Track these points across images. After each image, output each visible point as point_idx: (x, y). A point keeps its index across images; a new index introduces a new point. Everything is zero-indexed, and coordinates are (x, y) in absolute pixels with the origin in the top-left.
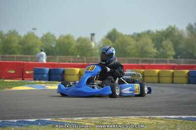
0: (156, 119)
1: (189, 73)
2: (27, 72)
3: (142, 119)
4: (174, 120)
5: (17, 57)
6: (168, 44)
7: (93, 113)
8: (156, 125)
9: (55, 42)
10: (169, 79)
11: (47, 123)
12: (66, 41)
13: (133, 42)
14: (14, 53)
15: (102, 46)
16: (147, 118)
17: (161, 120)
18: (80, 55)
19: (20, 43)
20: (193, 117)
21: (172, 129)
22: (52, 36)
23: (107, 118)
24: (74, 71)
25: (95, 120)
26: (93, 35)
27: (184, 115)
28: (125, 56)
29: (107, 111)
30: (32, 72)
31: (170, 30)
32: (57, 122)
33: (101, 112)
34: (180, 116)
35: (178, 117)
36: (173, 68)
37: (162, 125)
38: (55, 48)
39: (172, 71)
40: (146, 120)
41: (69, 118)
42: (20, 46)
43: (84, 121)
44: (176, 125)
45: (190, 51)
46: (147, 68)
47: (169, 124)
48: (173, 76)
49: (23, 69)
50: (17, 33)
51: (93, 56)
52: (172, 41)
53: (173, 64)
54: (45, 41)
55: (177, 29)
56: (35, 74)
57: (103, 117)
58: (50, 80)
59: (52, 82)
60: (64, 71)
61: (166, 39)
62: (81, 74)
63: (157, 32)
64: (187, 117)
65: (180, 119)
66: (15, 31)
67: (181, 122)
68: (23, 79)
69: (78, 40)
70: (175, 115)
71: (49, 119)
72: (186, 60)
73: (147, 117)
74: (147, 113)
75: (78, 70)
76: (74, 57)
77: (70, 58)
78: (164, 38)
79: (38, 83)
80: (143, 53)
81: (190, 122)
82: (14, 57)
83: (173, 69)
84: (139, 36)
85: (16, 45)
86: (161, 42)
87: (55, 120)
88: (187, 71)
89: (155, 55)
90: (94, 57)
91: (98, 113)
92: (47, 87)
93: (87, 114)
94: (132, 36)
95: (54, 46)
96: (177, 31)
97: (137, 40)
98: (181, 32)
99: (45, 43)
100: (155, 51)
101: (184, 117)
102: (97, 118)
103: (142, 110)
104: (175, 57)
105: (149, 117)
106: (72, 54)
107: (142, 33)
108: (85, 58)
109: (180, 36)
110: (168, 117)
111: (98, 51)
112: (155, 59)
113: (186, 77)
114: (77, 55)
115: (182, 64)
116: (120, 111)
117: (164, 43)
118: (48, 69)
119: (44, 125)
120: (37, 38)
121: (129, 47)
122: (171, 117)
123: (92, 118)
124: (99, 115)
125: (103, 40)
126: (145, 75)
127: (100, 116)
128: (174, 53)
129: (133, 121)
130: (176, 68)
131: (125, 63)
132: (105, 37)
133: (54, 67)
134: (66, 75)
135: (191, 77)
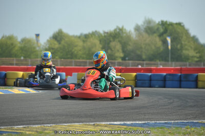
0: (100, 126)
1: (136, 75)
3: (86, 126)
4: (119, 126)
6: (116, 45)
7: (35, 120)
12: (9, 42)
15: (47, 47)
16: (91, 125)
17: (106, 126)
18: (25, 57)
20: (137, 122)
23: (49, 125)
24: (17, 74)
25: (36, 128)
26: (37, 35)
27: (129, 121)
28: (72, 58)
29: (51, 118)
31: (118, 30)
33: (44, 119)
34: (126, 122)
35: (122, 123)
39: (119, 74)
40: (89, 127)
41: (9, 127)
43: (25, 129)
45: (138, 52)
51: (38, 58)
52: (119, 41)
53: (120, 67)
55: (125, 30)
57: (45, 125)
60: (6, 74)
61: (114, 41)
63: (105, 33)
64: (131, 122)
65: (125, 125)
69: (23, 40)
70: (120, 121)
72: (134, 62)
73: (91, 123)
74: (92, 119)
75: (21, 73)
76: (17, 59)
77: (13, 60)
78: (112, 39)
80: (90, 54)
83: (120, 72)
84: (86, 37)
86: (109, 44)
91: (41, 120)
93: (28, 122)
94: (79, 37)
96: (125, 33)
97: (84, 41)
98: (130, 32)
101: (128, 123)
102: (39, 126)
103: (86, 116)
104: (124, 59)
105: (93, 123)
106: (16, 56)
107: (89, 34)
108: (30, 61)
109: (129, 37)
110: (112, 123)
113: (133, 80)
114: (20, 57)
115: (130, 67)
116: (64, 117)
117: (112, 44)
121: (76, 48)
122: (116, 123)
123: (34, 126)
124: (41, 122)
125: (48, 41)
127: (43, 124)
128: (122, 55)
129: (77, 128)
130: (123, 71)
131: (72, 65)
132: (50, 38)
134: (8, 79)
135: (138, 80)
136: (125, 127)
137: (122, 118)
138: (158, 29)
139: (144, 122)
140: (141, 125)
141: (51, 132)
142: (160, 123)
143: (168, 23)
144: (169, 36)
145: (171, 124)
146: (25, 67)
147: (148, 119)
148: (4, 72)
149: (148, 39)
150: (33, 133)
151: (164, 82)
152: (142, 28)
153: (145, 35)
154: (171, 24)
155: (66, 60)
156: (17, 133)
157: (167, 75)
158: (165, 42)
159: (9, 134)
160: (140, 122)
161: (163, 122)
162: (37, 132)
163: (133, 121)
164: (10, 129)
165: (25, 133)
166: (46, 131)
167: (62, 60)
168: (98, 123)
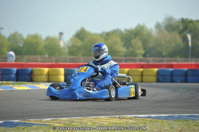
0: (126, 118)
1: (158, 71)
3: (112, 119)
4: (144, 119)
6: (137, 43)
7: (62, 113)
9: (22, 42)
10: (138, 78)
11: (15, 125)
12: (34, 41)
15: (70, 45)
16: (117, 118)
17: (131, 119)
18: (49, 55)
20: (162, 115)
22: (20, 35)
23: (76, 118)
24: (42, 71)
25: (64, 121)
26: (61, 34)
27: (153, 114)
29: (77, 111)
31: (139, 28)
32: (25, 123)
33: (70, 112)
34: (150, 115)
35: (147, 116)
36: (142, 67)
38: (23, 48)
39: (141, 70)
40: (115, 119)
41: (38, 119)
43: (53, 121)
44: (145, 124)
45: (159, 49)
47: (138, 123)
48: (142, 75)
51: (61, 55)
52: (141, 39)
53: (142, 63)
54: (12, 40)
55: (146, 27)
56: (2, 74)
57: (73, 118)
58: (17, 80)
59: (20, 82)
60: (32, 71)
61: (135, 38)
62: (50, 74)
63: (126, 30)
64: (156, 115)
65: (149, 117)
67: (150, 121)
69: (48, 39)
70: (145, 114)
71: (17, 121)
72: (155, 58)
73: (116, 116)
74: (117, 112)
75: (46, 70)
77: (38, 57)
78: (133, 37)
79: (5, 84)
81: (159, 120)
83: (142, 68)
84: (107, 35)
86: (130, 41)
87: (24, 122)
88: (156, 70)
89: (124, 54)
90: (62, 57)
91: (68, 113)
92: (14, 87)
93: (56, 115)
94: (101, 35)
95: (21, 45)
96: (146, 30)
97: (106, 39)
98: (151, 29)
99: (13, 42)
100: (123, 50)
101: (153, 116)
102: (67, 118)
103: (111, 109)
104: (144, 56)
105: (118, 116)
106: (41, 54)
108: (54, 58)
109: (149, 35)
110: (137, 116)
111: (67, 50)
112: (124, 58)
113: (155, 76)
114: (45, 55)
115: (152, 63)
116: (90, 110)
117: (134, 41)
118: (15, 69)
119: (12, 127)
120: (4, 37)
122: (140, 116)
123: (62, 119)
125: (71, 39)
127: (70, 116)
128: (143, 52)
129: (103, 120)
130: (145, 67)
132: (73, 37)
133: (22, 67)
134: (34, 75)
135: (160, 76)
136: (150, 119)
137: (146, 111)
138: (178, 26)
139: (168, 115)
140: (166, 118)
141: (78, 124)
142: (185, 116)
143: (188, 21)
144: (189, 33)
145: (196, 116)
147: (172, 112)
148: (30, 69)
149: (168, 36)
151: (185, 77)
152: (163, 26)
153: (166, 32)
154: (191, 22)
156: (46, 125)
157: (188, 70)
158: (185, 39)
159: (39, 126)
160: (164, 115)
161: (187, 115)
162: (65, 124)
163: (157, 114)
164: (39, 121)
165: (54, 125)
166: (74, 124)
167: (85, 57)
168: (123, 116)
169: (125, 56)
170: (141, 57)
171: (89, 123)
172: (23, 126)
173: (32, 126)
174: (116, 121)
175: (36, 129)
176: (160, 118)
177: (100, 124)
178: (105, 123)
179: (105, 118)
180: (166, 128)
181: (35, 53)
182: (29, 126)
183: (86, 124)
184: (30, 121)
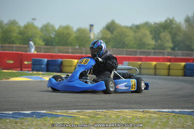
0: (149, 112)
1: (185, 65)
2: (26, 63)
3: (136, 113)
5: (16, 47)
6: (166, 36)
7: (88, 106)
8: (149, 119)
9: (54, 33)
10: (165, 72)
11: (42, 116)
12: (66, 32)
13: (131, 34)
14: (13, 43)
16: (141, 112)
17: (154, 113)
18: (79, 46)
19: (20, 33)
20: (186, 110)
21: (164, 122)
22: (52, 26)
23: (101, 110)
24: (72, 61)
25: (89, 113)
26: (92, 26)
27: (178, 108)
28: (123, 48)
29: (102, 104)
30: (31, 62)
31: (168, 22)
32: (52, 114)
33: (96, 104)
34: (174, 110)
35: (171, 110)
36: (169, 60)
37: (155, 118)
38: (54, 39)
39: (169, 63)
40: (139, 113)
42: (20, 36)
43: (78, 113)
44: (169, 119)
45: (188, 43)
46: (143, 60)
47: (162, 117)
48: (169, 68)
49: (21, 59)
50: (17, 23)
52: (170, 33)
53: (170, 57)
54: (44, 31)
55: (176, 21)
56: (33, 64)
57: (97, 110)
58: (48, 71)
59: (49, 73)
60: (62, 62)
61: (164, 31)
63: (155, 24)
65: (173, 112)
66: (15, 21)
67: (174, 116)
68: (21, 70)
69: (79, 30)
70: (168, 109)
71: (44, 112)
72: (183, 52)
73: (140, 110)
74: (141, 106)
75: (76, 61)
76: (73, 47)
77: (69, 48)
78: (162, 30)
79: (36, 74)
80: (141, 44)
81: (182, 115)
82: (13, 47)
83: (170, 62)
84: (138, 27)
85: (15, 35)
86: (159, 34)
87: (50, 113)
88: (183, 64)
89: (153, 47)
92: (44, 78)
93: (82, 107)
94: (131, 28)
95: (53, 36)
96: (175, 24)
97: (135, 32)
98: (179, 24)
99: (45, 33)
100: (153, 42)
101: (177, 110)
102: (92, 111)
103: (136, 103)
104: (173, 49)
105: (142, 110)
106: (71, 45)
107: (141, 25)
108: (84, 49)
109: (178, 28)
110: (161, 110)
112: (153, 51)
113: (182, 70)
114: (75, 46)
115: (179, 57)
116: (114, 104)
117: (162, 35)
118: (46, 60)
119: (39, 117)
120: (36, 28)
121: (127, 38)
122: (164, 110)
123: (87, 111)
124: (94, 107)
125: (101, 31)
126: (142, 67)
127: (95, 109)
128: (171, 45)
129: (127, 114)
130: (172, 61)
131: (123, 54)
132: (104, 28)
133: (52, 58)
134: (64, 66)
135: (187, 70)
136: (173, 114)
137: (171, 106)
139: (192, 110)
140: (190, 114)
141: (103, 117)
146: (80, 55)
148: (60, 60)
150: (86, 117)
152: (192, 20)
155: (118, 49)
156: (71, 116)
159: (64, 117)
160: (188, 110)
162: (89, 116)
163: (181, 109)
164: (63, 113)
165: (79, 117)
166: (98, 116)
167: (115, 49)
168: (147, 110)
169: (153, 49)
170: (169, 50)
171: (112, 116)
172: (49, 116)
173: (58, 117)
174: (140, 115)
175: (62, 120)
176: (184, 113)
177: (124, 117)
178: (129, 117)
179: (129, 112)
180: (189, 124)
181: (66, 44)
182: (56, 117)
183: (110, 117)
184: (57, 112)
